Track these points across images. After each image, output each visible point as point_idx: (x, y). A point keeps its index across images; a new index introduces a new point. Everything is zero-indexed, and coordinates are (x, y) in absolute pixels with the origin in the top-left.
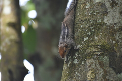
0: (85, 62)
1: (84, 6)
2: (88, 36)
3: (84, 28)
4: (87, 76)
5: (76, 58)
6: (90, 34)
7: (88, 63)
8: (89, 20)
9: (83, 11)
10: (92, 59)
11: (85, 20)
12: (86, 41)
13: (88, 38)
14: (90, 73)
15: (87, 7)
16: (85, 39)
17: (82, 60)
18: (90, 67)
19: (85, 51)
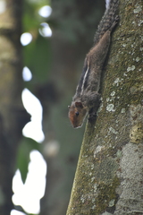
0: (127, 110)
1: (130, 11)
2: (135, 63)
3: (129, 48)
4: (128, 134)
5: (112, 102)
6: (138, 60)
7: (131, 112)
8: (138, 35)
9: (128, 19)
10: (139, 105)
11: (131, 35)
12: (131, 72)
13: (134, 68)
14: (135, 129)
15: (135, 12)
16: (129, 69)
17: (122, 106)
18: (135, 118)
19: (128, 89)
